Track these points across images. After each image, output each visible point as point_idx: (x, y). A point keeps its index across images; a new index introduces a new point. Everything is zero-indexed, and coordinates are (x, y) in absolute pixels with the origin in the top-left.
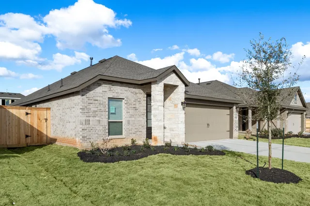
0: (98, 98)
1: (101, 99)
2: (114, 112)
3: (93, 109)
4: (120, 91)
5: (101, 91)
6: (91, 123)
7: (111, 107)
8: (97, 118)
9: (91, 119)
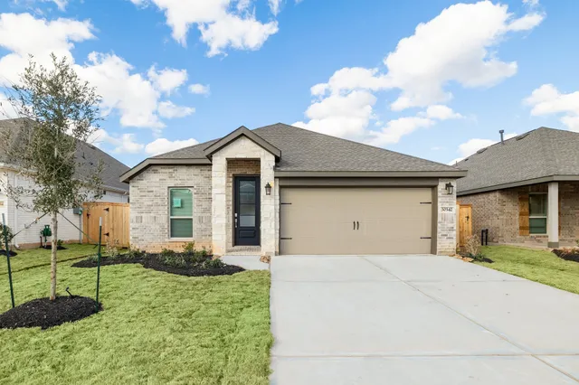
0: (154, 189)
1: (157, 189)
2: (179, 205)
3: (146, 203)
4: (186, 177)
5: (158, 180)
6: (143, 220)
7: (174, 199)
8: (152, 215)
9: (144, 215)
